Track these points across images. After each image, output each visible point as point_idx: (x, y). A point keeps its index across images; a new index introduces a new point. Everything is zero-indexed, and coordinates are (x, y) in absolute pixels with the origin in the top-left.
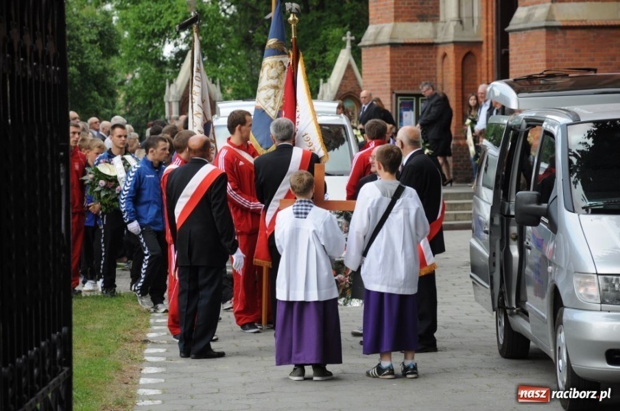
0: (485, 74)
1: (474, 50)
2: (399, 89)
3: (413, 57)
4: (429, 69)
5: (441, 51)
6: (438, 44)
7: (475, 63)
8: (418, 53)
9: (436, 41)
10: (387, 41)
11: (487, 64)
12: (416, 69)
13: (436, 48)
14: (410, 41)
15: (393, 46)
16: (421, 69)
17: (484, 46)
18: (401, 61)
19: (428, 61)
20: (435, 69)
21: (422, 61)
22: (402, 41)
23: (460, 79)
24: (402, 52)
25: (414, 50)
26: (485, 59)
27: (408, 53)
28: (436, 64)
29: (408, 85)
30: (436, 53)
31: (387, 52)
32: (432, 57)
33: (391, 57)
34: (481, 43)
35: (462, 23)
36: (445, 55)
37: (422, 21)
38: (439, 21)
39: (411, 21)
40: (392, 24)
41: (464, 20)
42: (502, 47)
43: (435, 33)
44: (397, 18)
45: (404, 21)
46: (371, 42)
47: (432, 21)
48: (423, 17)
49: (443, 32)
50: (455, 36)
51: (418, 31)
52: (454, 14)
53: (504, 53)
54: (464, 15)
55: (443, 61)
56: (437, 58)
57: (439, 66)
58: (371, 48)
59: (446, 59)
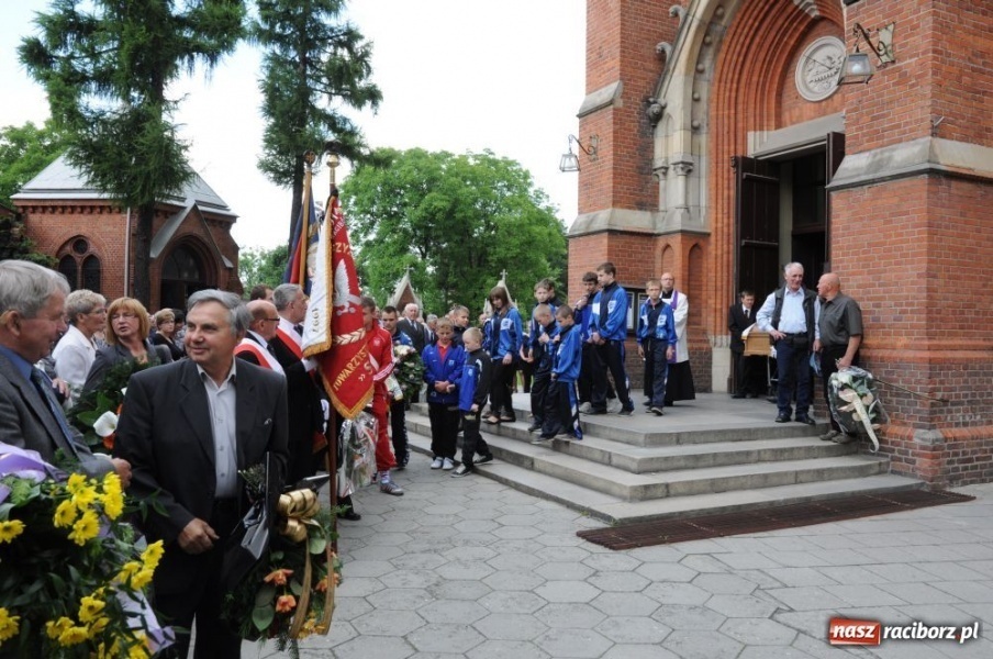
0: (713, 270)
1: (701, 242)
3: (631, 247)
4: (647, 262)
5: (661, 242)
6: (659, 235)
7: (700, 257)
8: (637, 241)
9: (656, 232)
10: (606, 227)
11: (716, 258)
12: (634, 261)
13: (655, 240)
14: (630, 229)
15: (612, 232)
16: (639, 261)
17: (713, 239)
18: (620, 251)
19: (647, 253)
20: (653, 262)
21: (641, 253)
22: (622, 229)
23: (687, 273)
24: (621, 241)
25: (633, 239)
26: (714, 252)
27: (626, 243)
28: (654, 257)
29: (626, 278)
30: (655, 245)
31: (604, 239)
32: (650, 249)
33: (609, 246)
34: (709, 235)
35: (688, 211)
36: (668, 246)
37: (641, 209)
38: (658, 211)
39: (629, 208)
40: (609, 210)
41: (691, 209)
42: (743, 237)
43: (654, 224)
44: (615, 204)
45: (622, 207)
46: (582, 232)
47: (651, 211)
48: (641, 206)
49: (665, 222)
50: (683, 225)
51: (637, 220)
52: (681, 201)
53: (743, 244)
54: (690, 203)
55: (663, 253)
56: (656, 252)
57: (658, 260)
58: (581, 238)
59: (668, 252)
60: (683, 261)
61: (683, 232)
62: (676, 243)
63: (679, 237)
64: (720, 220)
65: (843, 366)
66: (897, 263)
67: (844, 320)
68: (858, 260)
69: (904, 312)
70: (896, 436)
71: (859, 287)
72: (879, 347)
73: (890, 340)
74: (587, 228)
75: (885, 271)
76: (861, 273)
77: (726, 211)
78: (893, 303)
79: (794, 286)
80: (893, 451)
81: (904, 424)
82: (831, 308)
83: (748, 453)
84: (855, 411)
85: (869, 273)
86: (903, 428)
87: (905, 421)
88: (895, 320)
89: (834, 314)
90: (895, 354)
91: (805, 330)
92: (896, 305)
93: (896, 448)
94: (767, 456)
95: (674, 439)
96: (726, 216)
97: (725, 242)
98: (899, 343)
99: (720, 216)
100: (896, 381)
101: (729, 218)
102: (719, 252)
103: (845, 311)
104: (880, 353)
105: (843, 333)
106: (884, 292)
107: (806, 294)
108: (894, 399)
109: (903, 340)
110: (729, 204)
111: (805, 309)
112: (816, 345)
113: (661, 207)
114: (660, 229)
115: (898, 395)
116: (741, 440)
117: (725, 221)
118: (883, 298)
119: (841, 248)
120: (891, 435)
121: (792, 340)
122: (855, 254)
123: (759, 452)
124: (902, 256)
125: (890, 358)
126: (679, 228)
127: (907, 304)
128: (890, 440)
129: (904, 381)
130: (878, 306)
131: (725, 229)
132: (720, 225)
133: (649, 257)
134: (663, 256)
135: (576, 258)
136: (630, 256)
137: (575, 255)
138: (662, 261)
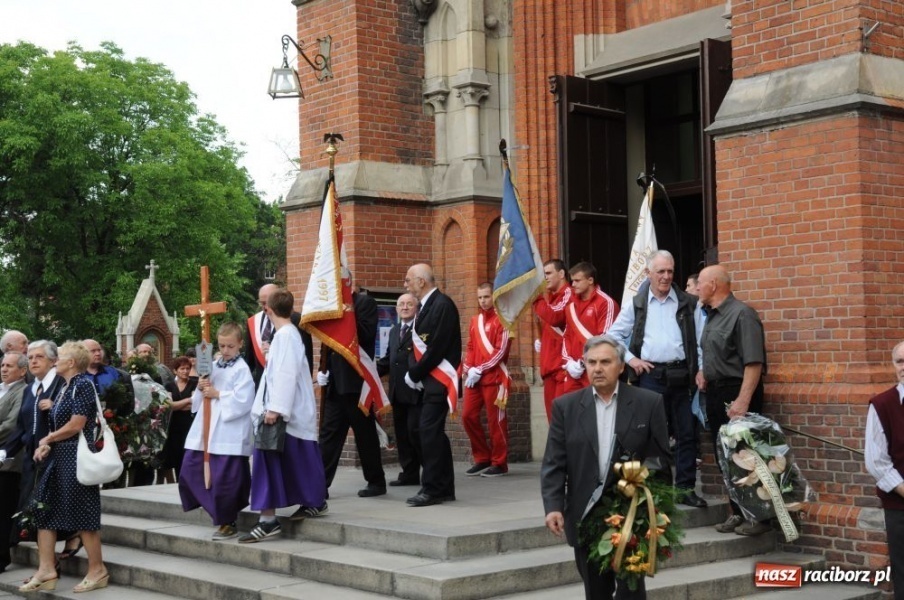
2: (369, 284)
3: (393, 225)
4: (419, 250)
5: (441, 216)
6: (437, 204)
8: (402, 214)
9: (432, 199)
10: (350, 193)
13: (432, 213)
14: (390, 196)
15: (360, 201)
16: (407, 248)
18: (376, 232)
19: (419, 234)
20: (429, 250)
21: (408, 234)
22: (376, 195)
24: (377, 214)
25: (394, 212)
27: (385, 218)
28: (430, 242)
30: (431, 221)
31: (350, 213)
32: (423, 227)
33: (357, 224)
35: (484, 165)
36: (452, 223)
37: (406, 161)
38: (434, 164)
39: (388, 160)
40: (355, 163)
41: (488, 161)
42: (572, 207)
43: (429, 186)
44: (364, 153)
45: (375, 159)
46: (309, 200)
47: (423, 164)
48: (406, 156)
49: (446, 182)
50: (475, 188)
51: (400, 180)
52: (471, 149)
53: (573, 218)
54: (487, 151)
55: (445, 234)
56: (433, 232)
57: (437, 245)
58: (308, 211)
59: (453, 231)
60: (479, 247)
61: (476, 199)
62: (466, 216)
63: (470, 208)
64: (534, 179)
65: (735, 413)
66: (817, 249)
67: (735, 338)
68: (760, 245)
69: (830, 324)
70: (832, 519)
71: (762, 286)
72: (797, 380)
73: (812, 369)
74: (319, 192)
75: (801, 262)
76: (764, 265)
77: (543, 164)
78: (815, 310)
79: (662, 288)
80: (828, 544)
81: (843, 500)
82: (717, 319)
84: (760, 484)
85: (777, 264)
86: (841, 507)
87: (844, 495)
88: (818, 337)
89: (722, 330)
90: (821, 390)
91: (682, 356)
92: (819, 314)
93: (833, 539)
95: (494, 544)
96: (544, 172)
97: (544, 214)
98: (827, 374)
99: (534, 172)
100: (825, 432)
101: (548, 175)
103: (737, 325)
104: (800, 390)
105: (734, 360)
106: (801, 294)
107: (680, 300)
108: (826, 461)
109: (832, 369)
110: (548, 152)
111: (680, 324)
112: (700, 380)
113: (440, 158)
114: (439, 193)
115: (829, 455)
117: (544, 180)
118: (799, 304)
119: (732, 226)
120: (823, 519)
121: (664, 373)
122: (754, 234)
124: (826, 237)
125: (815, 396)
126: (471, 193)
127: (838, 312)
128: (822, 526)
129: (839, 433)
130: (792, 315)
131: (544, 194)
132: (534, 187)
133: (423, 242)
134: (444, 238)
135: (299, 245)
136: (391, 239)
137: (297, 238)
138: (444, 247)
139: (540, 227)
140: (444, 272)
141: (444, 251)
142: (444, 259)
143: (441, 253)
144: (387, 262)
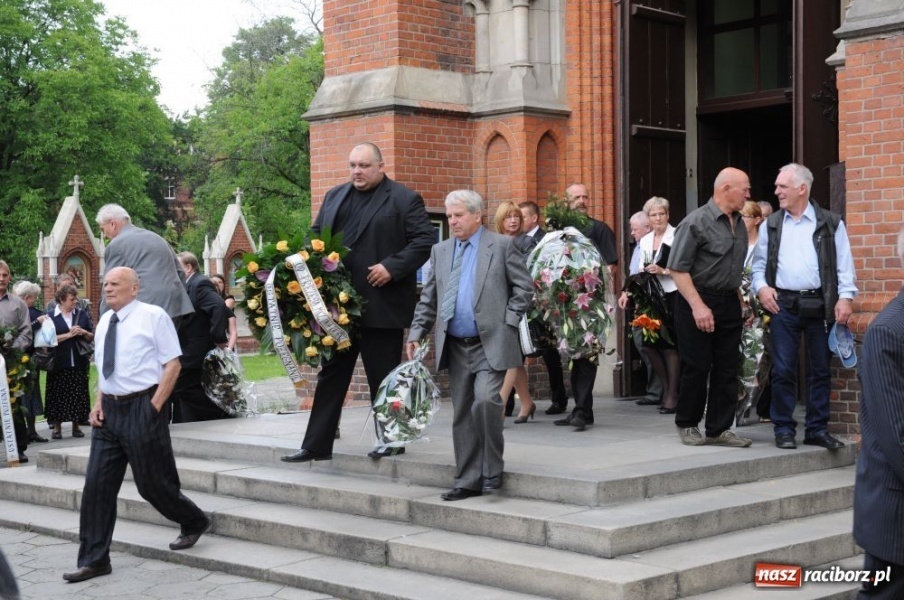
1: (556, 130)
3: (432, 139)
4: (459, 166)
5: (484, 129)
6: (479, 115)
7: (552, 156)
8: (441, 126)
9: (474, 110)
10: (391, 102)
11: (582, 158)
12: (439, 164)
13: (471, 125)
14: (431, 106)
15: (401, 110)
16: (448, 164)
17: (574, 122)
18: (416, 145)
19: (458, 149)
20: (470, 166)
21: (449, 149)
22: (417, 104)
23: (534, 185)
24: (418, 125)
25: (434, 123)
26: (577, 147)
27: (425, 130)
28: (471, 157)
30: (472, 134)
31: (388, 125)
32: (463, 141)
33: (397, 136)
34: (567, 115)
35: (534, 73)
36: (497, 136)
37: (446, 68)
38: (474, 72)
39: (428, 66)
40: (393, 69)
41: (538, 68)
42: (633, 121)
43: (470, 95)
44: (403, 57)
45: (415, 64)
46: (338, 109)
47: (463, 71)
48: (446, 62)
49: (489, 92)
50: (526, 98)
51: (440, 88)
52: (520, 56)
53: (634, 132)
54: (536, 58)
55: (488, 149)
56: (474, 146)
57: (479, 161)
58: (337, 121)
59: (498, 145)
60: (528, 163)
61: (527, 110)
62: (515, 131)
63: (519, 121)
64: (587, 89)
74: (350, 101)
77: (596, 73)
83: (765, 506)
94: (792, 509)
95: (641, 489)
96: (597, 82)
97: (597, 128)
99: (586, 81)
101: (602, 85)
102: (587, 147)
107: (818, 220)
110: (602, 59)
112: (841, 310)
113: (481, 65)
114: (481, 103)
116: (735, 483)
117: (597, 90)
119: (864, 140)
123: (781, 501)
126: (522, 104)
131: (597, 106)
132: (587, 98)
133: (463, 157)
134: (487, 154)
135: (326, 159)
136: (431, 154)
137: (324, 152)
138: (486, 164)
139: (592, 142)
140: (487, 191)
141: (486, 167)
142: (486, 176)
143: (483, 170)
144: (428, 180)
